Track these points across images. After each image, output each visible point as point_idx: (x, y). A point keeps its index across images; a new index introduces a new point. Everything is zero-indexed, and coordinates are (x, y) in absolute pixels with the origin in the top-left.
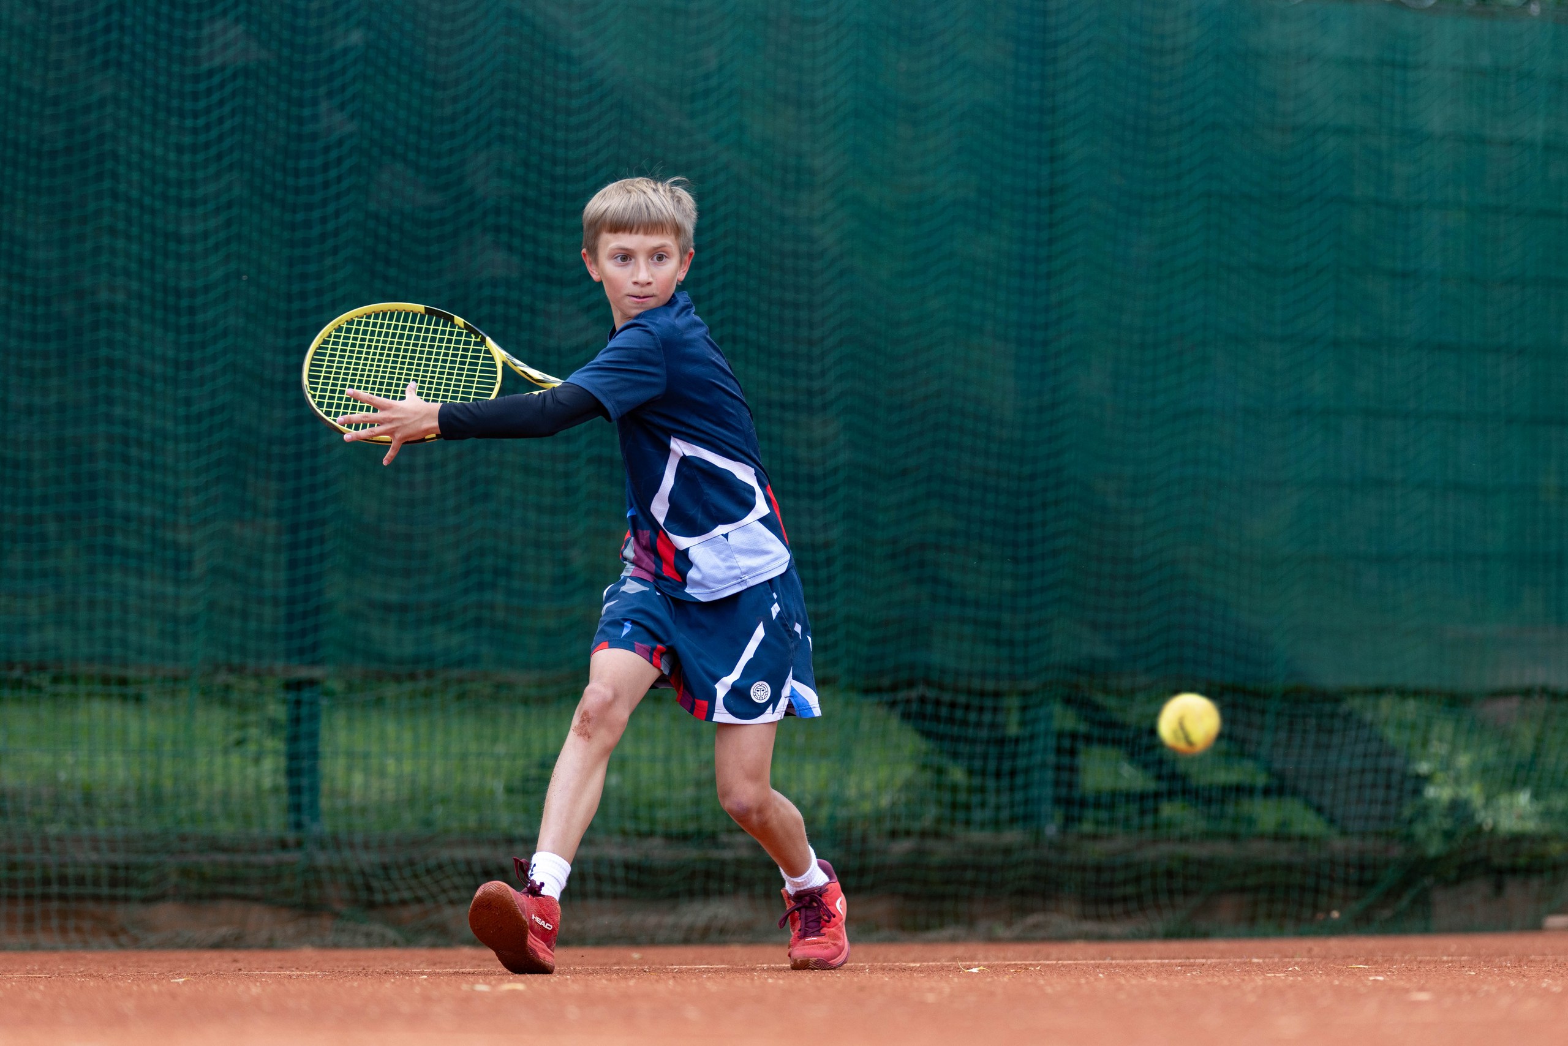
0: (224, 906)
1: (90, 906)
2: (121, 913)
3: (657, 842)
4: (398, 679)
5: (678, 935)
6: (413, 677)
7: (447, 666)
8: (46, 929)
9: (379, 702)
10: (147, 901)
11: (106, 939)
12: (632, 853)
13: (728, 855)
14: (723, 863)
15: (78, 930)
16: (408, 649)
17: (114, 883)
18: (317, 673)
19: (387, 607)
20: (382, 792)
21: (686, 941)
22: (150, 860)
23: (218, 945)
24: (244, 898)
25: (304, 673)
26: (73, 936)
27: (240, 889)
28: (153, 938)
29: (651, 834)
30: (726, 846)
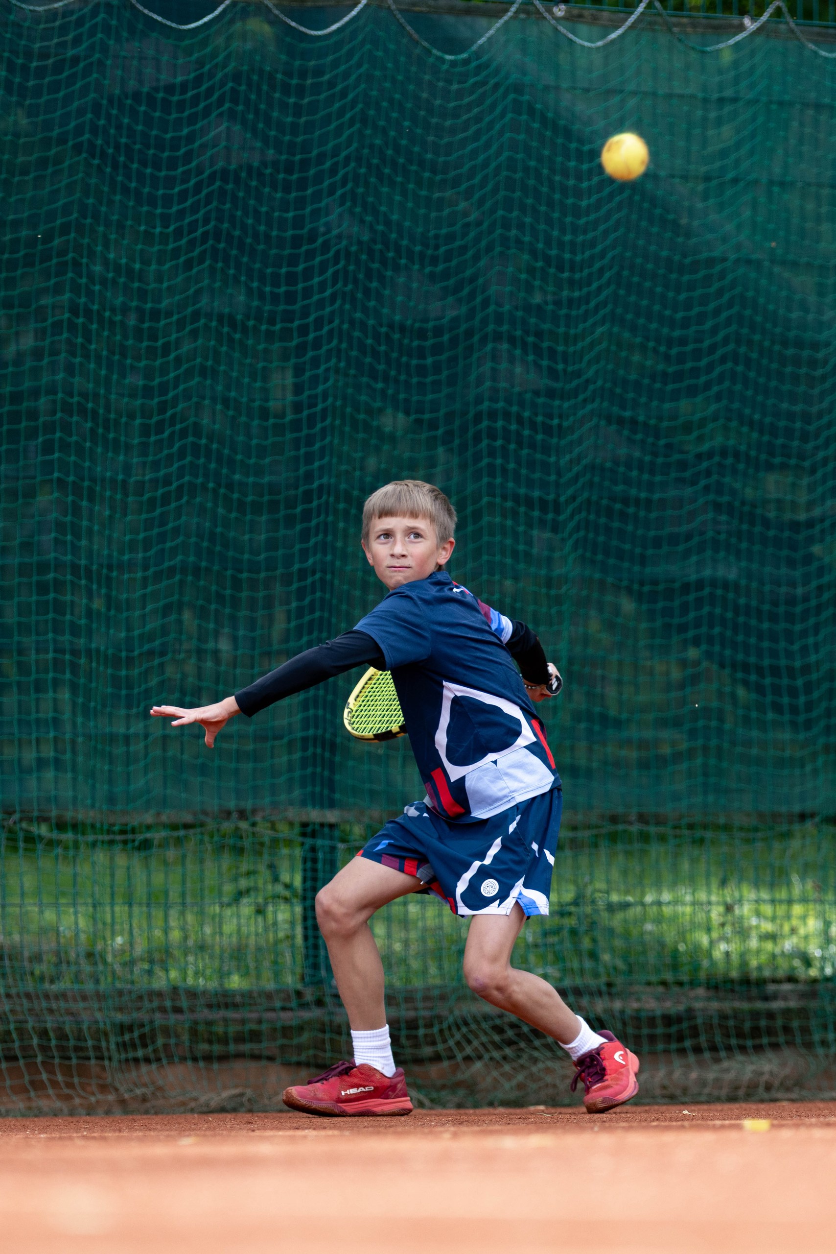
0: (238, 1066)
3: (701, 991)
5: (724, 1092)
12: (672, 1007)
13: (776, 1006)
14: (771, 1015)
18: (331, 816)
20: (406, 944)
21: (732, 1099)
25: (315, 815)
27: (252, 1049)
29: (693, 984)
30: (775, 997)
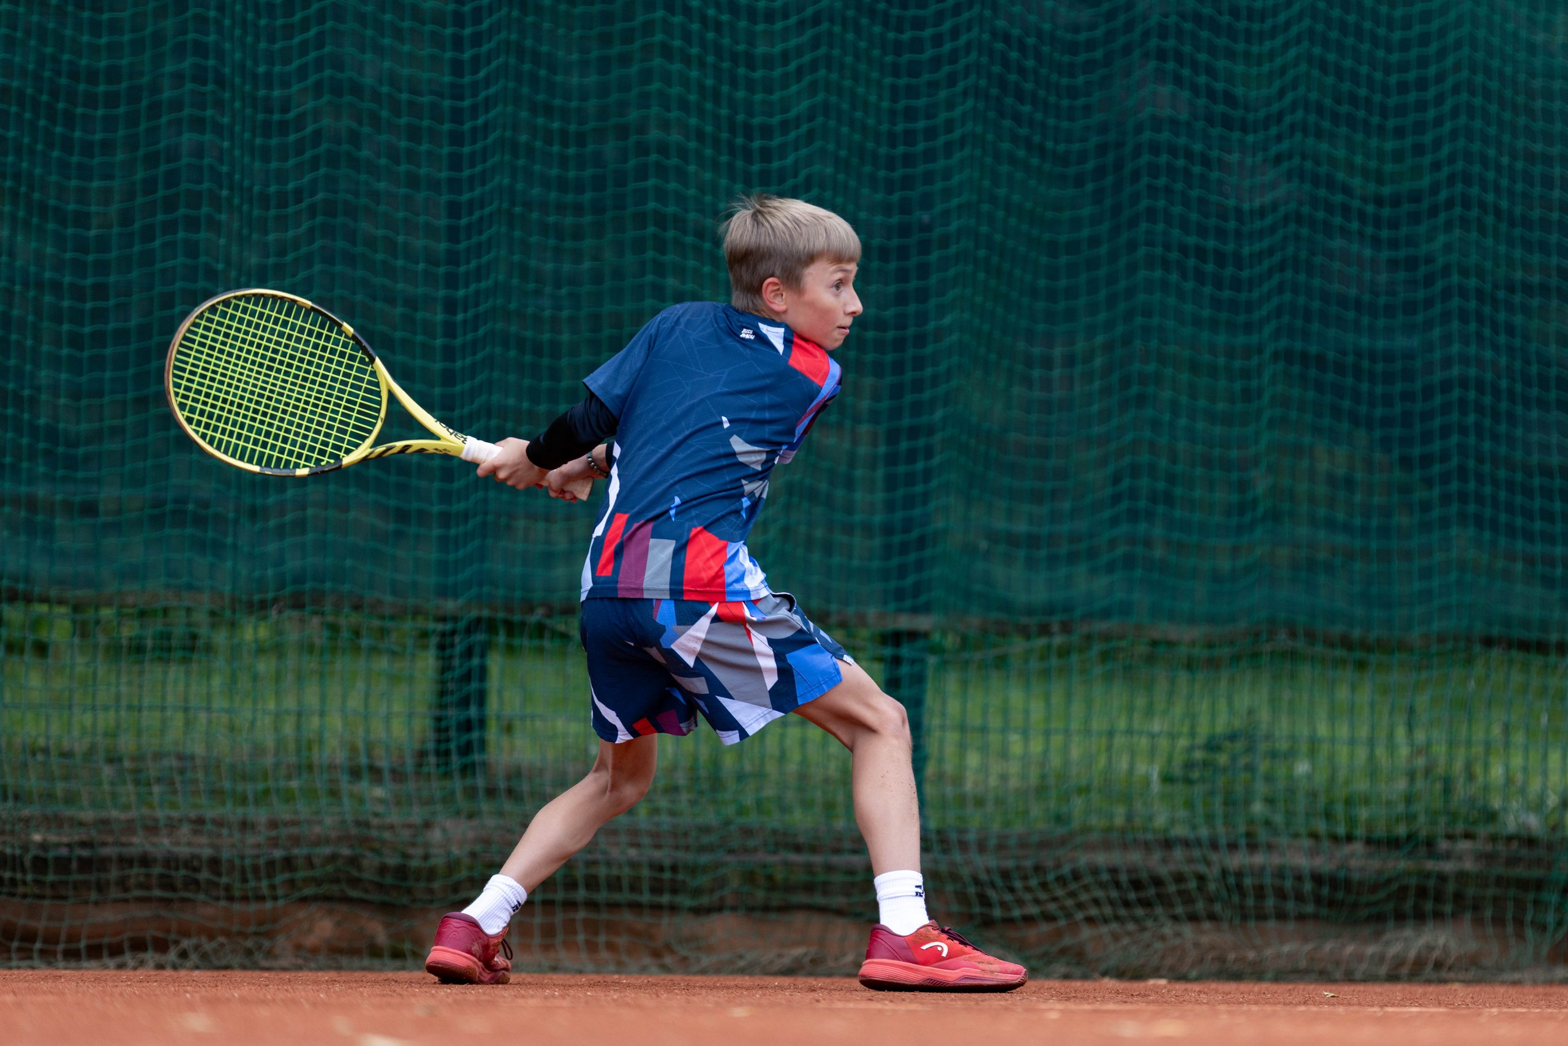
0: (799, 919)
1: (627, 917)
2: (667, 927)
3: (1358, 847)
4: (1025, 632)
6: (1045, 630)
7: (1088, 617)
8: (569, 945)
9: (1001, 662)
10: (698, 911)
11: (647, 960)
13: (1448, 867)
14: (1442, 878)
15: (611, 947)
16: (1040, 595)
17: (657, 888)
18: (922, 623)
19: (1012, 540)
20: (1004, 777)
22: (704, 859)
23: (789, 971)
24: (822, 910)
25: (904, 623)
26: (604, 954)
27: (818, 899)
28: (706, 961)
29: (1350, 838)
30: (1448, 856)
